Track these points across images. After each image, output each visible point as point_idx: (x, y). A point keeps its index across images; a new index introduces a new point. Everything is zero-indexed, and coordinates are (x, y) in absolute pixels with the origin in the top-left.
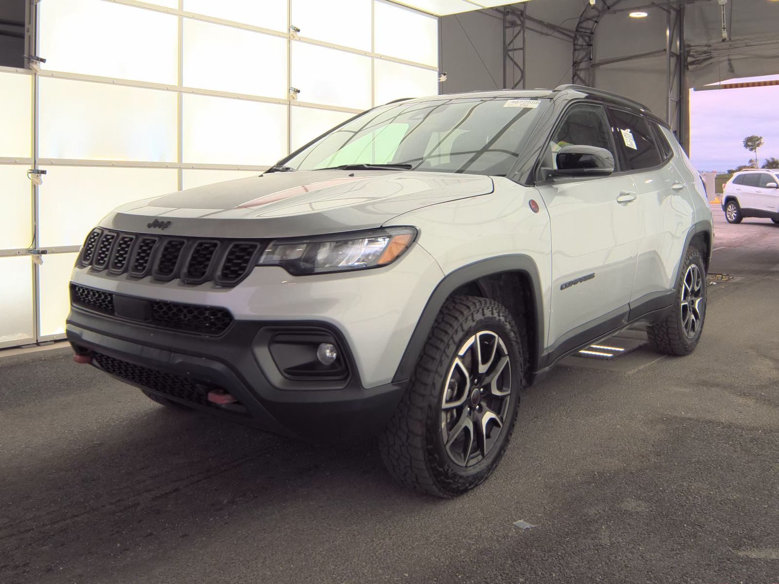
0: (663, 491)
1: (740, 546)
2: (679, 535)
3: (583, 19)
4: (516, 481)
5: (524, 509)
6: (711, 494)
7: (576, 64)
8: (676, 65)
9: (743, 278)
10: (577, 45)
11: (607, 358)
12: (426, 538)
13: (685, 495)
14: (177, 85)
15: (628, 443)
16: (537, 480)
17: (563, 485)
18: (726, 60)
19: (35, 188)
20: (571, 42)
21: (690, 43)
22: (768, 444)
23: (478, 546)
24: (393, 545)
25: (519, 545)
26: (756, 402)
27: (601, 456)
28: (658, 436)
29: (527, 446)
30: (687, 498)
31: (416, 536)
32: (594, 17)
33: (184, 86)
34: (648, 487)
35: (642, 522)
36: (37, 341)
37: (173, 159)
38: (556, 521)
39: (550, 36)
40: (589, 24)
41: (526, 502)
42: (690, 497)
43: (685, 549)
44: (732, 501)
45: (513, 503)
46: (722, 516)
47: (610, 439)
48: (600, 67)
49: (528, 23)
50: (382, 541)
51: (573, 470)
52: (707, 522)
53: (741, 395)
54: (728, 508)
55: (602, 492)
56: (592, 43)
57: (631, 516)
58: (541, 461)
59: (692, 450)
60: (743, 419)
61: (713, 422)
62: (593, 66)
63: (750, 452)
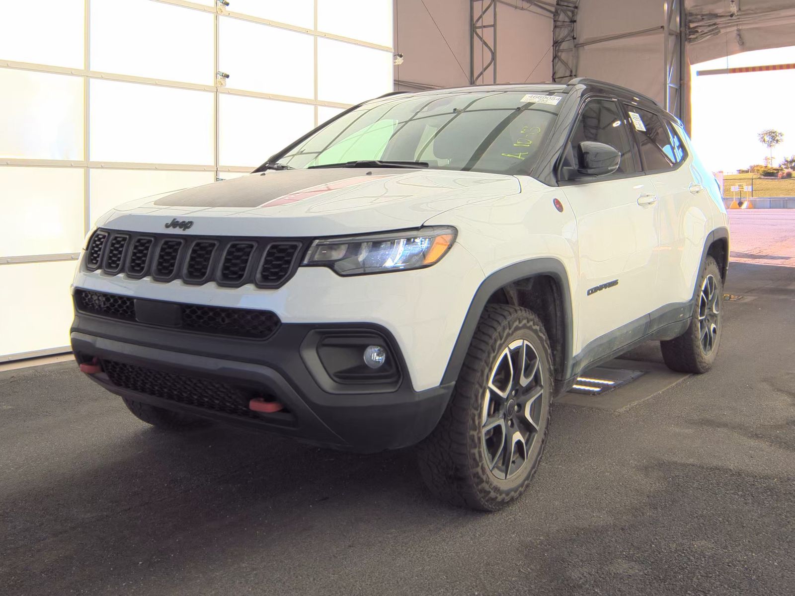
4: (485, 538)
5: (495, 572)
6: (717, 554)
7: (556, 44)
9: (754, 298)
10: (558, 21)
11: (594, 393)
13: (685, 556)
14: (83, 69)
15: (619, 493)
16: (511, 537)
17: (542, 543)
20: (551, 18)
22: (784, 494)
26: (771, 446)
27: (587, 508)
28: (654, 485)
30: (689, 559)
33: (91, 70)
34: (643, 546)
35: (635, 587)
37: (79, 157)
39: (526, 11)
41: (498, 564)
42: (692, 558)
44: (742, 563)
45: (482, 565)
46: (730, 580)
47: (597, 489)
48: (586, 47)
51: (553, 525)
52: (713, 588)
53: (752, 437)
54: (737, 571)
55: (588, 552)
56: (575, 19)
57: (622, 580)
58: (516, 515)
59: (694, 502)
60: (755, 465)
61: (719, 469)
62: (577, 46)
63: (763, 505)
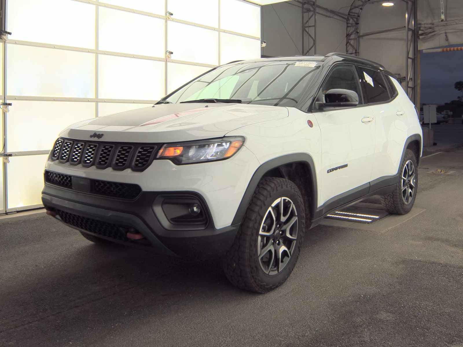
0: (404, 307)
1: (453, 342)
2: (414, 335)
3: (353, 7)
5: (315, 318)
6: (434, 309)
7: (348, 36)
8: (412, 37)
9: (455, 172)
10: (349, 23)
11: (368, 223)
12: (253, 337)
13: (417, 310)
14: (95, 49)
15: (381, 276)
16: (324, 300)
17: (340, 303)
18: (443, 33)
19: (4, 114)
20: (345, 22)
21: (420, 22)
23: (286, 342)
24: (232, 341)
25: (312, 341)
27: (365, 284)
28: (400, 272)
29: (317, 278)
30: (419, 311)
31: (246, 335)
32: (359, 6)
33: (99, 50)
34: (394, 304)
35: (390, 327)
36: (6, 211)
37: (92, 96)
38: (335, 326)
39: (332, 18)
40: (357, 10)
41: (317, 314)
42: (421, 311)
43: (418, 343)
44: (448, 313)
45: (308, 315)
46: (441, 322)
47: (370, 274)
48: (363, 37)
49: (318, 10)
50: (225, 339)
51: (346, 293)
52: (432, 327)
53: (453, 246)
54: (445, 318)
55: (365, 308)
56: (358, 23)
57: (383, 323)
58: (326, 288)
59: (422, 281)
60: (455, 261)
61: (435, 263)
62: (359, 37)
63: (459, 282)
